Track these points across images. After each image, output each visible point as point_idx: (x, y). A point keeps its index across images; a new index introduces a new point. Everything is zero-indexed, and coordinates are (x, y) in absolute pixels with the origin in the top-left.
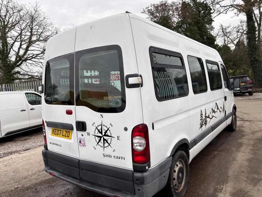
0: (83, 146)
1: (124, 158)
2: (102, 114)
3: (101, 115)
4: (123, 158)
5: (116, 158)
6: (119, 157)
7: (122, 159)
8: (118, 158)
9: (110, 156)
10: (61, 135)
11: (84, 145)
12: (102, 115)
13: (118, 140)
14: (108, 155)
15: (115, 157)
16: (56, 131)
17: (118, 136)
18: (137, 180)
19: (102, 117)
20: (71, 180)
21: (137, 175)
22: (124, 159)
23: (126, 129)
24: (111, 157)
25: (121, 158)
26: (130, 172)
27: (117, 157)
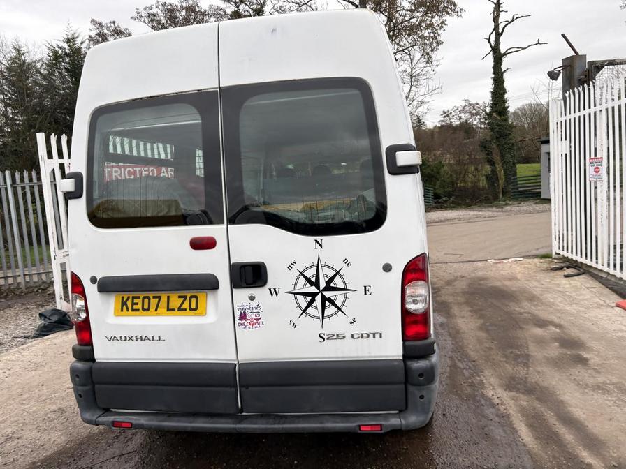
0: (253, 324)
1: (381, 334)
2: (318, 238)
3: (316, 241)
4: (378, 336)
5: (358, 338)
6: (365, 336)
7: (374, 337)
8: (362, 337)
9: (340, 337)
10: (163, 309)
11: (256, 322)
12: (320, 242)
13: (365, 294)
14: (334, 335)
15: (355, 336)
16: (139, 301)
17: (365, 287)
18: (421, 375)
19: (321, 246)
20: (204, 423)
21: (419, 364)
22: (381, 337)
23: (387, 268)
24: (344, 337)
25: (371, 336)
26: (396, 363)
27: (362, 335)
